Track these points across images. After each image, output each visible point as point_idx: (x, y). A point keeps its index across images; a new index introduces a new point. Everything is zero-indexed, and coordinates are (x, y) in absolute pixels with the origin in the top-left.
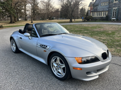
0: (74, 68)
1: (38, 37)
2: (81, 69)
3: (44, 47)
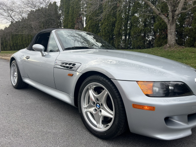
2: (152, 108)
3: (70, 66)
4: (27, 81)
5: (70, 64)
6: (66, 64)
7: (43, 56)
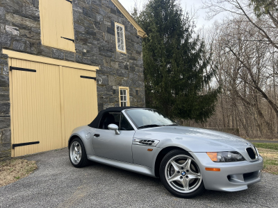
0: (208, 169)
1: (133, 129)
2: (218, 170)
3: (148, 143)
4: (93, 158)
5: (149, 141)
6: (145, 141)
7: (117, 134)
